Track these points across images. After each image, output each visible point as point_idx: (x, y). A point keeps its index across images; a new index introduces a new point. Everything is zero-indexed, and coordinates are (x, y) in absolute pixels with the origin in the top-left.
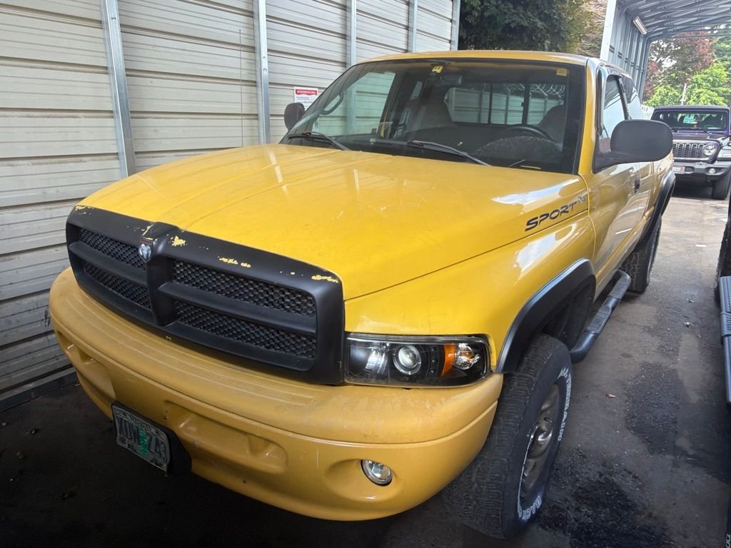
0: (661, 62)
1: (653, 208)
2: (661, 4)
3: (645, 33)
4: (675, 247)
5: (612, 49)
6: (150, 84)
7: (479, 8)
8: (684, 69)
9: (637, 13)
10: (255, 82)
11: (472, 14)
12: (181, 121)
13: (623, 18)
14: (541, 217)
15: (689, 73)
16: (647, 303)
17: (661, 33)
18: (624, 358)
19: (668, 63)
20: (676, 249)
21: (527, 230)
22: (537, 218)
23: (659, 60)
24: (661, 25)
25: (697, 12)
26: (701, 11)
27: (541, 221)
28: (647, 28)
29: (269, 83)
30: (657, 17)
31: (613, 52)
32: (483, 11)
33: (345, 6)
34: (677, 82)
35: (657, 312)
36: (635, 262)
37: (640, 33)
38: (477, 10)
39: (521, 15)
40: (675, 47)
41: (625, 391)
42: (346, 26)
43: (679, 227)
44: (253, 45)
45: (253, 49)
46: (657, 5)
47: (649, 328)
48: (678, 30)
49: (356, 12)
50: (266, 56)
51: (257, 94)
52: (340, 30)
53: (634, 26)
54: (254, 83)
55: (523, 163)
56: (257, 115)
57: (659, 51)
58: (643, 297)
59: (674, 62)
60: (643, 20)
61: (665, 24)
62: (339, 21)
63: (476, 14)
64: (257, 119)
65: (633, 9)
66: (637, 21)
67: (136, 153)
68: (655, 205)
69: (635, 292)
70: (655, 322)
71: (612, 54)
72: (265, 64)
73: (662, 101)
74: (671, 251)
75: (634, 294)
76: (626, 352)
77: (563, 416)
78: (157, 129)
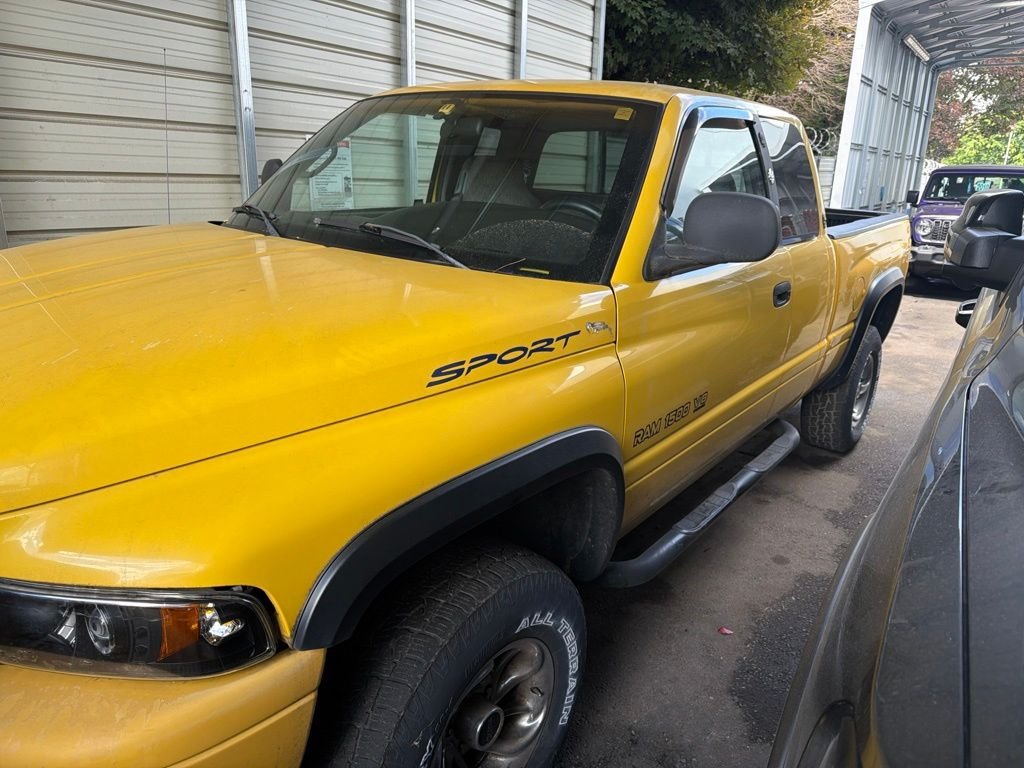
0: (969, 101)
1: (852, 325)
2: (945, 16)
3: (928, 59)
4: (927, 380)
5: (866, 81)
6: (40, 131)
7: (644, 22)
8: (1003, 112)
9: (911, 29)
10: (235, 127)
11: (633, 30)
12: (97, 186)
13: (888, 36)
14: (472, 361)
15: (1012, 118)
16: (850, 471)
17: (953, 59)
18: (773, 565)
19: (981, 104)
20: (926, 384)
21: (430, 384)
22: (463, 363)
23: (967, 99)
24: (951, 47)
25: (1005, 28)
26: (1010, 26)
27: (470, 369)
28: (929, 51)
29: (257, 129)
30: (942, 36)
31: (871, 86)
32: (651, 25)
33: (399, 16)
34: (994, 130)
35: (859, 487)
36: (830, 407)
37: (919, 59)
38: (641, 25)
39: (706, 35)
40: (992, 81)
41: (753, 624)
42: (400, 45)
43: (944, 347)
44: (229, 73)
45: (230, 79)
46: (938, 19)
47: (836, 513)
48: (978, 55)
49: (414, 23)
50: (250, 89)
51: (238, 145)
52: (390, 52)
53: (907, 49)
54: (233, 130)
55: (524, 264)
56: (238, 176)
57: (968, 87)
58: (846, 461)
59: (990, 102)
60: (920, 40)
61: (957, 46)
62: (389, 38)
63: (640, 30)
64: (239, 182)
65: (904, 23)
66: (911, 41)
67: (9, 233)
68: (855, 321)
69: (835, 452)
70: (849, 503)
71: (869, 88)
72: (247, 100)
73: (978, 157)
74: (919, 386)
75: (831, 455)
76: (782, 554)
77: (567, 686)
78: (54, 196)
